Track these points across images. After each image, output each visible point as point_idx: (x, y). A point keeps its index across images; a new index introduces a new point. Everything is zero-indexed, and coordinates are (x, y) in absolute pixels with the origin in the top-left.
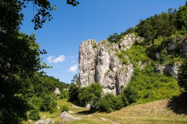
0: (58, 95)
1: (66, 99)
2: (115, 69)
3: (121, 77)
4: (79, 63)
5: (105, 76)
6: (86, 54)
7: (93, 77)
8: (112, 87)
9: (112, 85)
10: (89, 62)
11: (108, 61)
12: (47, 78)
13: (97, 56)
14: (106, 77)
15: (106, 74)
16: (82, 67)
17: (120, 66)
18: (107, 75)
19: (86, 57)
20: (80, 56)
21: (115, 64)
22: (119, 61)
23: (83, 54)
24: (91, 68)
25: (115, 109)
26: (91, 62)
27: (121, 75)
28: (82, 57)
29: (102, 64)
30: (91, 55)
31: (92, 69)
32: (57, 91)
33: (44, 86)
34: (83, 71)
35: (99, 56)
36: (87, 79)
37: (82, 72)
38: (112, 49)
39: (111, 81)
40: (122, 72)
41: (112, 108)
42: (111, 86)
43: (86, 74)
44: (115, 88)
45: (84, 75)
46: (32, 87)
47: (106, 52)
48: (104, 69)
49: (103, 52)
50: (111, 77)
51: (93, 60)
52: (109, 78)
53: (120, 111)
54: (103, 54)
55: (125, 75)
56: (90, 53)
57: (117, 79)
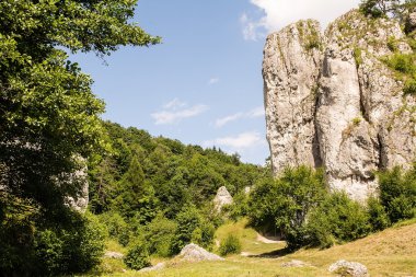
0: (225, 209)
1: (245, 220)
2: (376, 115)
3: (395, 139)
4: (266, 106)
5: (344, 139)
6: (283, 74)
7: (310, 146)
8: (368, 173)
9: (368, 168)
10: (294, 100)
11: (354, 90)
12: (196, 157)
13: (319, 77)
14: (348, 142)
15: (347, 134)
16: (273, 118)
17: (396, 102)
18: (350, 135)
19: (285, 83)
20: (265, 84)
21: (376, 97)
22: (392, 83)
23: (274, 75)
24: (300, 119)
25: (344, 238)
26: (300, 98)
27: (393, 134)
28: (271, 85)
29: (331, 101)
30: (298, 76)
31: (306, 121)
32: (223, 198)
33: (190, 182)
34: (279, 128)
35: (323, 78)
36: (291, 153)
37: (275, 133)
38: (374, 43)
39: (362, 154)
40: (397, 121)
41: (337, 235)
42: (363, 171)
43: (287, 139)
44: (377, 177)
45: (283, 141)
46: (151, 189)
47: (345, 59)
48: (340, 117)
49: (334, 64)
50: (360, 141)
51: (307, 92)
52: (355, 146)
53: (357, 242)
54: (334, 68)
55: (408, 130)
56: (295, 71)
57: (380, 147)
